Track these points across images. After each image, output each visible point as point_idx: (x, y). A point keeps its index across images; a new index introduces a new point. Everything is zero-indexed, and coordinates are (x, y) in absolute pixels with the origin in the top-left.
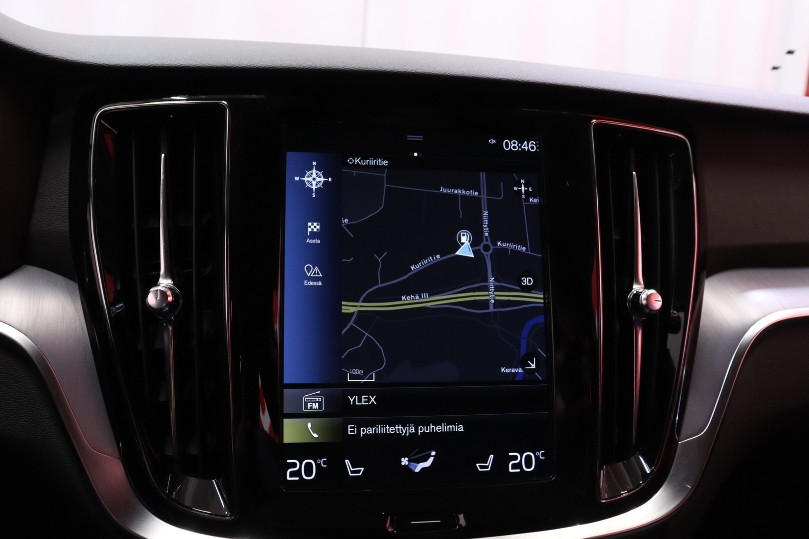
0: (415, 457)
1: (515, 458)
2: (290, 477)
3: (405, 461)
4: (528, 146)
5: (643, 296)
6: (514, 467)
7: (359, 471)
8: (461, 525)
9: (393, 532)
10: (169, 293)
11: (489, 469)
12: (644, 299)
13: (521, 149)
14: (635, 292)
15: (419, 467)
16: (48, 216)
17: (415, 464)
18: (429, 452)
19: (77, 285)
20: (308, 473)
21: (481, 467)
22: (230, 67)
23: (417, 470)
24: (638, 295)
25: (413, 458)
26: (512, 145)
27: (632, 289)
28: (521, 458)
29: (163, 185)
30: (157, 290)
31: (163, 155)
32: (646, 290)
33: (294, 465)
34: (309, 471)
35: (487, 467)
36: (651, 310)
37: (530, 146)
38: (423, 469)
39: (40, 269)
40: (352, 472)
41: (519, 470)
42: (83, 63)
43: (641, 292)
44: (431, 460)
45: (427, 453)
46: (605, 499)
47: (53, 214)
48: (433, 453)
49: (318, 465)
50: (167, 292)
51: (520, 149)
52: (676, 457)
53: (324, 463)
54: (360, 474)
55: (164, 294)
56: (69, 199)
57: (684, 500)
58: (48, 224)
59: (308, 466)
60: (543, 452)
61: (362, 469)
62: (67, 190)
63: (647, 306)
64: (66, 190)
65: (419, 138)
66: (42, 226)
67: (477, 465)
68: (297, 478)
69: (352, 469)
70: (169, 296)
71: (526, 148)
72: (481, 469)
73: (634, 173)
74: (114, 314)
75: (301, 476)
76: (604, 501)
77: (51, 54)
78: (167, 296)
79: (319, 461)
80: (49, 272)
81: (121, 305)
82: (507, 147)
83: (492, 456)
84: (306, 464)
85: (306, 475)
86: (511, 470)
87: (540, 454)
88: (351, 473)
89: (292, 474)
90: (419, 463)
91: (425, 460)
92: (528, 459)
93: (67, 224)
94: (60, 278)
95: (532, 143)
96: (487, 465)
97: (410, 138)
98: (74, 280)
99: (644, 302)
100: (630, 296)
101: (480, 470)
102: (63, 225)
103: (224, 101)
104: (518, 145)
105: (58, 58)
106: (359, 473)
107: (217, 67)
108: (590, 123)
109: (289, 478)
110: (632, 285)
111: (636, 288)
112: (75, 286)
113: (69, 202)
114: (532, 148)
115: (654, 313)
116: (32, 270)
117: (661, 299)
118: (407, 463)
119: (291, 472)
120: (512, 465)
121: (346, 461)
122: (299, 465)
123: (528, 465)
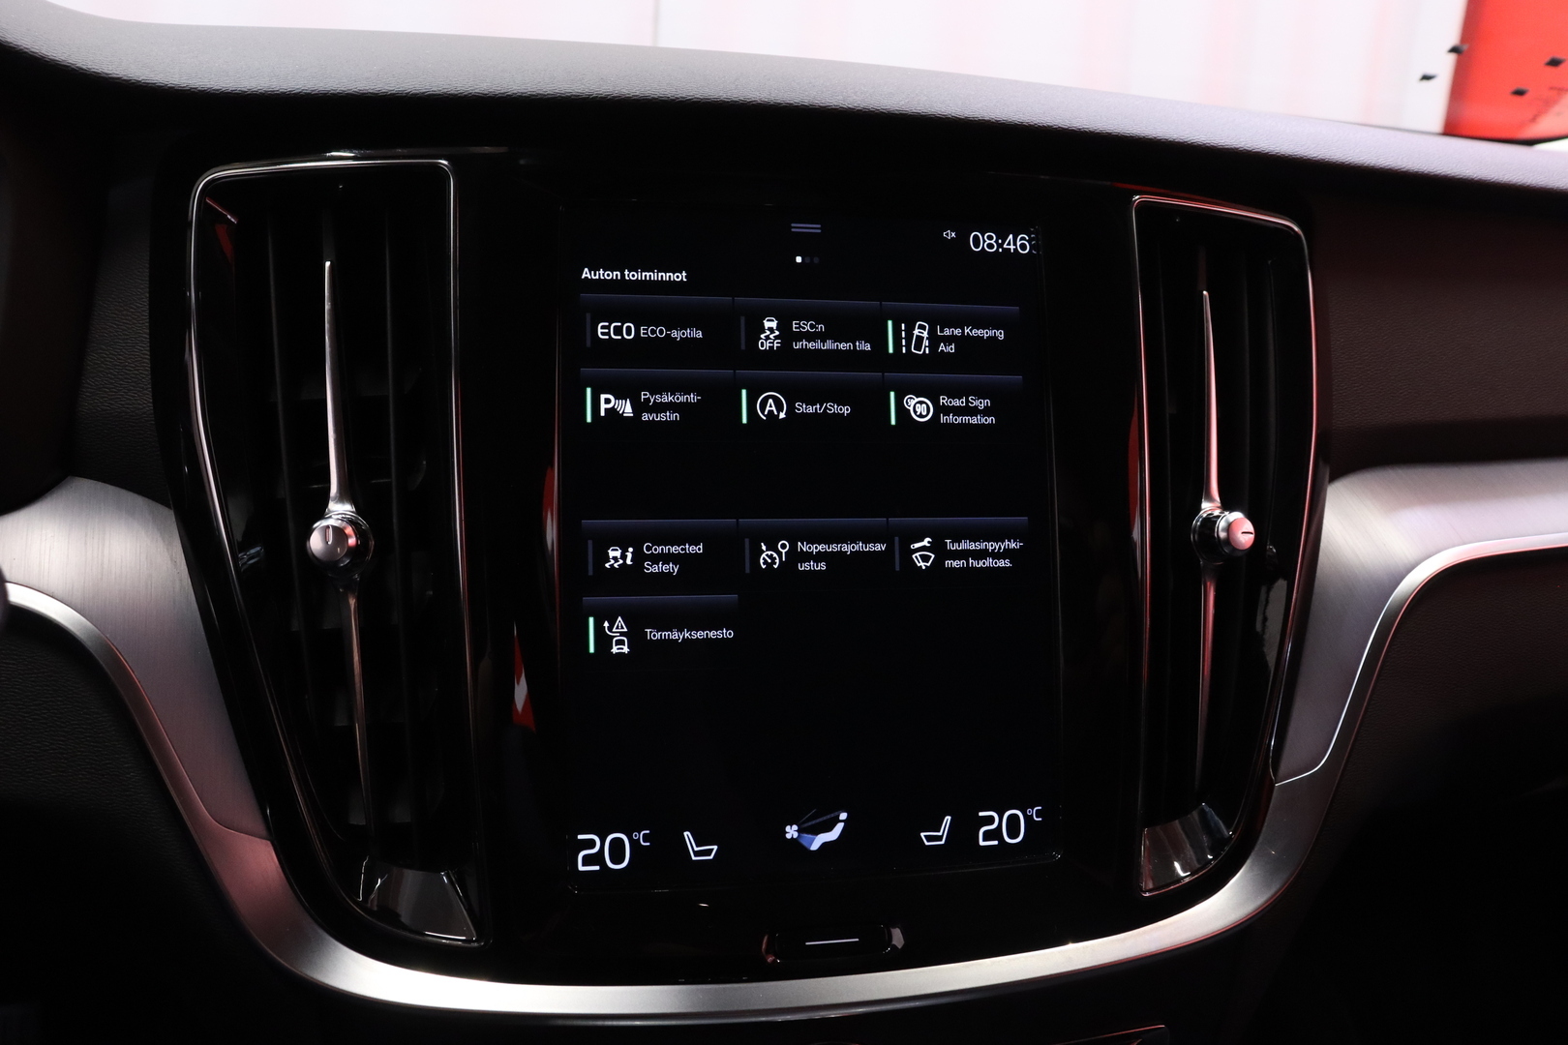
0: (810, 824)
1: (990, 820)
2: (583, 865)
3: (791, 832)
4: (1015, 244)
5: (1222, 524)
6: (988, 836)
7: (708, 853)
8: (894, 947)
9: (774, 961)
10: (349, 530)
11: (943, 842)
12: (1223, 530)
13: (1003, 249)
14: (1205, 515)
15: (817, 842)
16: (112, 383)
17: (810, 836)
18: (836, 813)
19: (172, 512)
20: (617, 857)
21: (929, 838)
22: (456, 95)
23: (815, 847)
24: (1211, 522)
25: (806, 825)
26: (986, 242)
27: (1200, 509)
28: (999, 820)
29: (329, 323)
30: (328, 527)
31: (328, 264)
32: (1226, 513)
33: (591, 844)
34: (617, 854)
35: (939, 838)
36: (1235, 549)
37: (1018, 244)
38: (825, 845)
39: (100, 485)
40: (697, 854)
41: (996, 843)
42: (170, 88)
43: (1218, 517)
44: (839, 827)
45: (832, 815)
46: (1150, 891)
47: (121, 380)
48: (843, 816)
49: (634, 844)
50: (345, 528)
51: (1000, 250)
52: (1270, 811)
54: (711, 857)
55: (339, 532)
56: (151, 351)
57: (1283, 886)
58: (111, 399)
59: (617, 845)
60: (1040, 808)
61: (715, 847)
62: (145, 333)
63: (1228, 541)
64: (144, 331)
65: (815, 228)
66: (101, 402)
67: (922, 834)
68: (597, 868)
69: (696, 849)
70: (351, 536)
71: (1012, 247)
72: (928, 841)
73: (1205, 293)
74: (245, 567)
75: (603, 863)
76: (1147, 895)
77: (106, 71)
78: (347, 537)
79: (635, 836)
80: (117, 489)
81: (258, 549)
82: (977, 246)
83: (948, 818)
84: (613, 840)
85: (613, 862)
86: (982, 843)
87: (1033, 812)
88: (695, 856)
89: (587, 860)
90: (817, 834)
91: (829, 828)
92: (1013, 821)
93: (148, 397)
94: (139, 500)
95: (1022, 239)
96: (940, 834)
97: (798, 228)
98: (168, 506)
99: (1222, 535)
100: (1197, 522)
101: (927, 843)
102: (141, 400)
103: (445, 160)
104: (996, 242)
105: (119, 78)
106: (710, 855)
107: (430, 95)
108: (1131, 202)
109: (581, 868)
110: (1201, 503)
111: (1207, 507)
112: (169, 516)
113: (151, 356)
114: (1023, 247)
115: (1240, 554)
116: (86, 485)
117: (1251, 529)
118: (796, 835)
119: (584, 857)
120: (985, 833)
121: (685, 834)
122: (599, 844)
123: (1013, 834)
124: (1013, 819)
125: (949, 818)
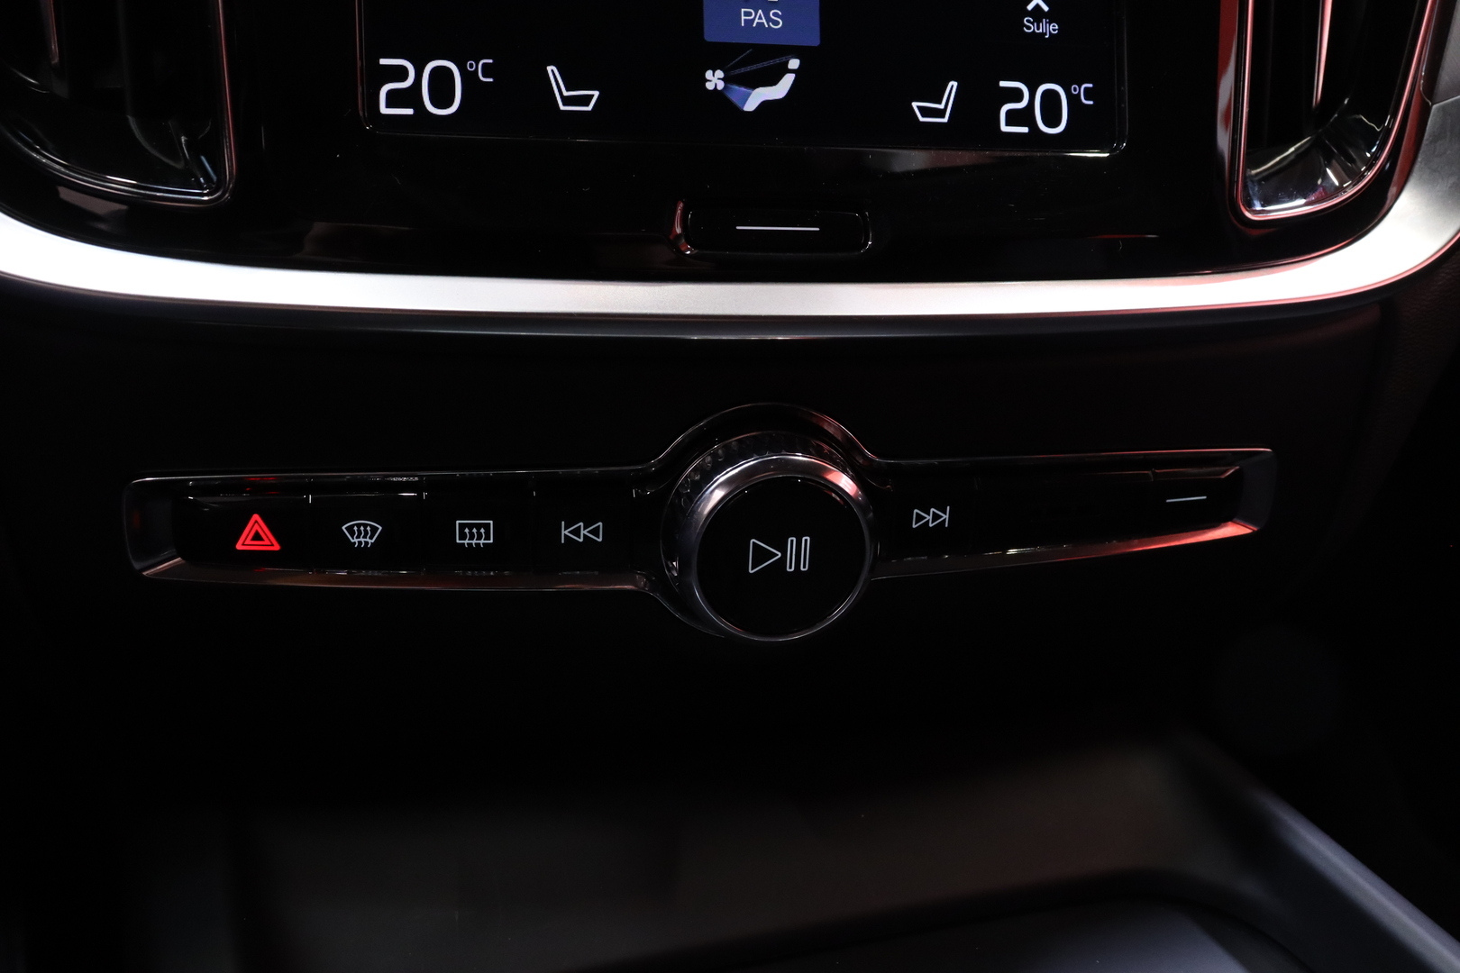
0: (743, 70)
1: (1016, 95)
2: (388, 106)
3: (714, 80)
6: (1013, 118)
7: (585, 100)
11: (945, 119)
15: (755, 99)
17: (743, 89)
18: (784, 59)
20: (442, 98)
21: (925, 112)
23: (751, 105)
25: (737, 71)
28: (1030, 97)
33: (400, 74)
34: (442, 92)
35: (941, 113)
38: (765, 105)
40: (567, 101)
41: (1025, 130)
44: (788, 80)
45: (777, 61)
48: (794, 64)
49: (468, 78)
53: (487, 70)
54: (589, 108)
59: (441, 77)
60: (1091, 85)
61: (596, 94)
67: (915, 105)
68: (410, 111)
69: (566, 93)
72: (923, 116)
75: (418, 104)
79: (471, 66)
83: (953, 84)
84: (435, 71)
85: (436, 103)
87: (1080, 90)
88: (564, 105)
89: (394, 98)
90: (754, 87)
91: (773, 81)
92: (1051, 100)
96: (942, 106)
101: (922, 119)
106: (587, 105)
109: (384, 110)
118: (721, 86)
119: (390, 93)
120: (1009, 113)
121: (549, 68)
122: (415, 75)
123: (1052, 120)
124: (1049, 98)
125: (955, 84)
